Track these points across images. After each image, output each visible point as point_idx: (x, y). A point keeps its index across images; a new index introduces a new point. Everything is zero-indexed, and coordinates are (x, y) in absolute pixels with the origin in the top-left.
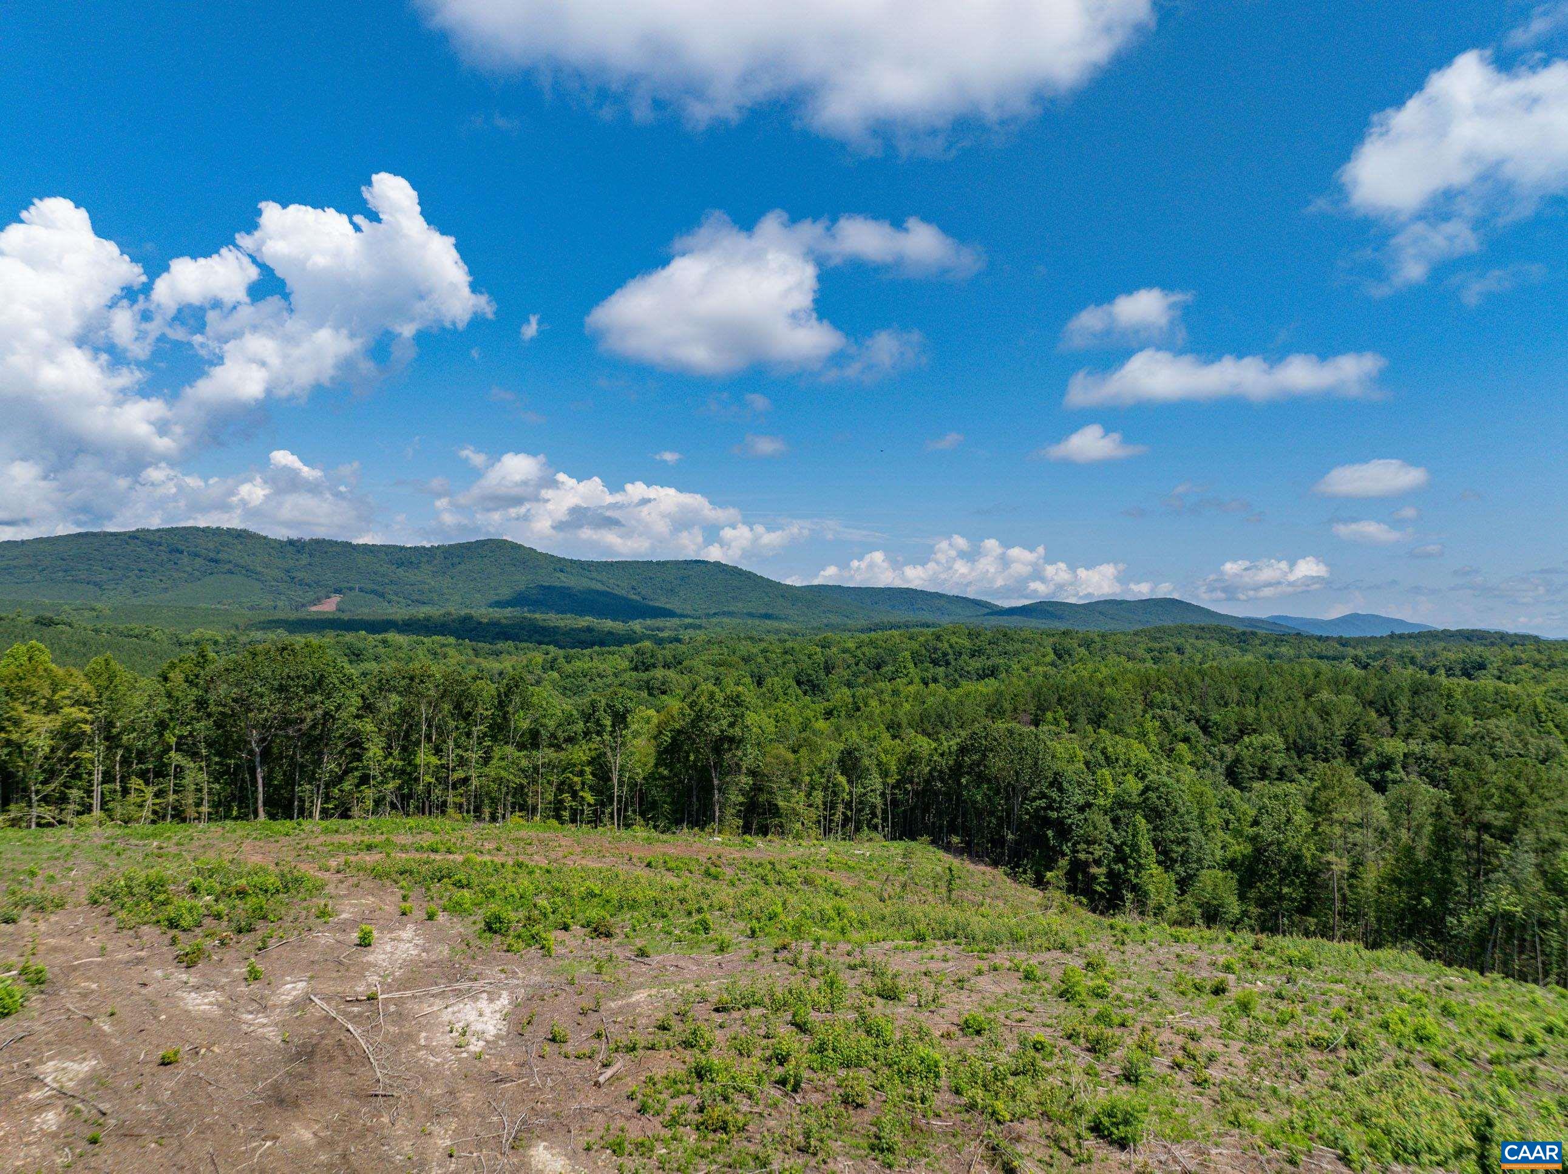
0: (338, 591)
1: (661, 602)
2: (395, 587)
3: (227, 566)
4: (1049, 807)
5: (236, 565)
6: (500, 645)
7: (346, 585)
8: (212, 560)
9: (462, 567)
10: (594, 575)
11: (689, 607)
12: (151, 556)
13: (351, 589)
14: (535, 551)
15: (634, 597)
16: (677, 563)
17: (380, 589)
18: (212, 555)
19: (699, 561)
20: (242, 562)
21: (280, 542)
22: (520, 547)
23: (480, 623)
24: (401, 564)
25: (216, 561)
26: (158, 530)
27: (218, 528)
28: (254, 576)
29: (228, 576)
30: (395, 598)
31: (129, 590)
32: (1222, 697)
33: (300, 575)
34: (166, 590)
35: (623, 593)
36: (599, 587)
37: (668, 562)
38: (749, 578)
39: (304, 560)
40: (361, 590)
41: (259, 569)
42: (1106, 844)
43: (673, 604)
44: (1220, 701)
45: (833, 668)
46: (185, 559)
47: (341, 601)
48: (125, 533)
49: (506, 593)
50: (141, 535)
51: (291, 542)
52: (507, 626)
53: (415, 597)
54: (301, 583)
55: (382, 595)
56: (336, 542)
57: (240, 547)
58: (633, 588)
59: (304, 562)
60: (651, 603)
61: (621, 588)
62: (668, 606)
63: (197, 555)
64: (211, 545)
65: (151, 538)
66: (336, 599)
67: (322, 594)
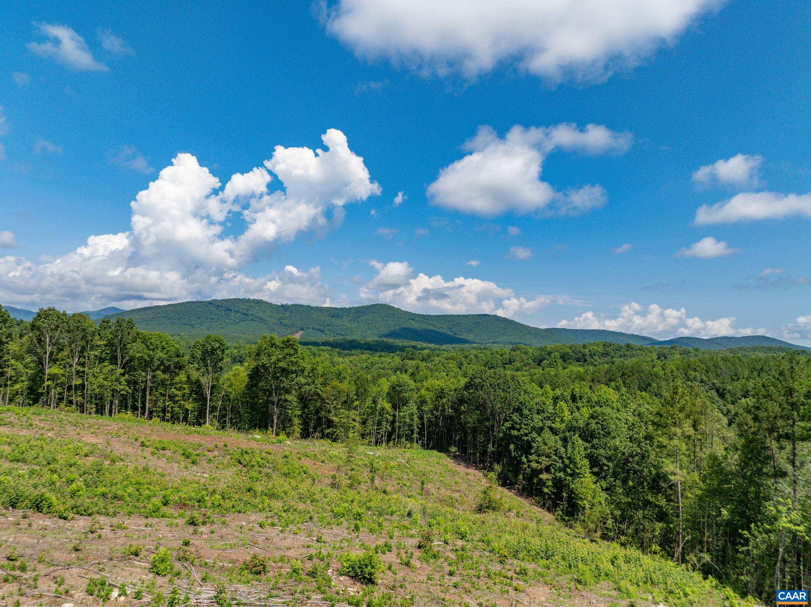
0: (302, 329)
1: (464, 336)
2: (329, 327)
3: (252, 317)
4: (513, 428)
5: (256, 317)
6: (354, 352)
7: (306, 326)
8: (244, 314)
9: (364, 317)
10: (430, 322)
11: (478, 338)
12: (217, 312)
13: (308, 328)
14: (400, 310)
15: (451, 333)
16: (473, 315)
17: (322, 328)
18: (245, 312)
19: (485, 315)
20: (258, 315)
21: (277, 306)
22: (393, 308)
23: (360, 343)
24: (333, 316)
25: (247, 315)
26: (222, 300)
27: (249, 299)
28: (264, 322)
29: (252, 322)
30: (328, 333)
31: (205, 328)
32: (736, 375)
33: (285, 321)
34: (222, 328)
35: (445, 331)
36: (431, 328)
37: (469, 315)
38: (511, 323)
39: (288, 314)
40: (313, 329)
41: (266, 319)
42: (554, 457)
43: (470, 337)
44: (734, 377)
45: (514, 362)
46: (232, 314)
47: (303, 334)
48: (207, 302)
49: (384, 331)
50: (213, 302)
51: (283, 306)
52: (372, 345)
53: (339, 332)
54: (285, 325)
55: (322, 332)
56: (304, 306)
57: (258, 308)
58: (450, 329)
59: (287, 315)
60: (459, 336)
61: (443, 329)
62: (467, 338)
63: (238, 312)
64: (245, 307)
65: (218, 303)
66: (301, 333)
67: (295, 330)
